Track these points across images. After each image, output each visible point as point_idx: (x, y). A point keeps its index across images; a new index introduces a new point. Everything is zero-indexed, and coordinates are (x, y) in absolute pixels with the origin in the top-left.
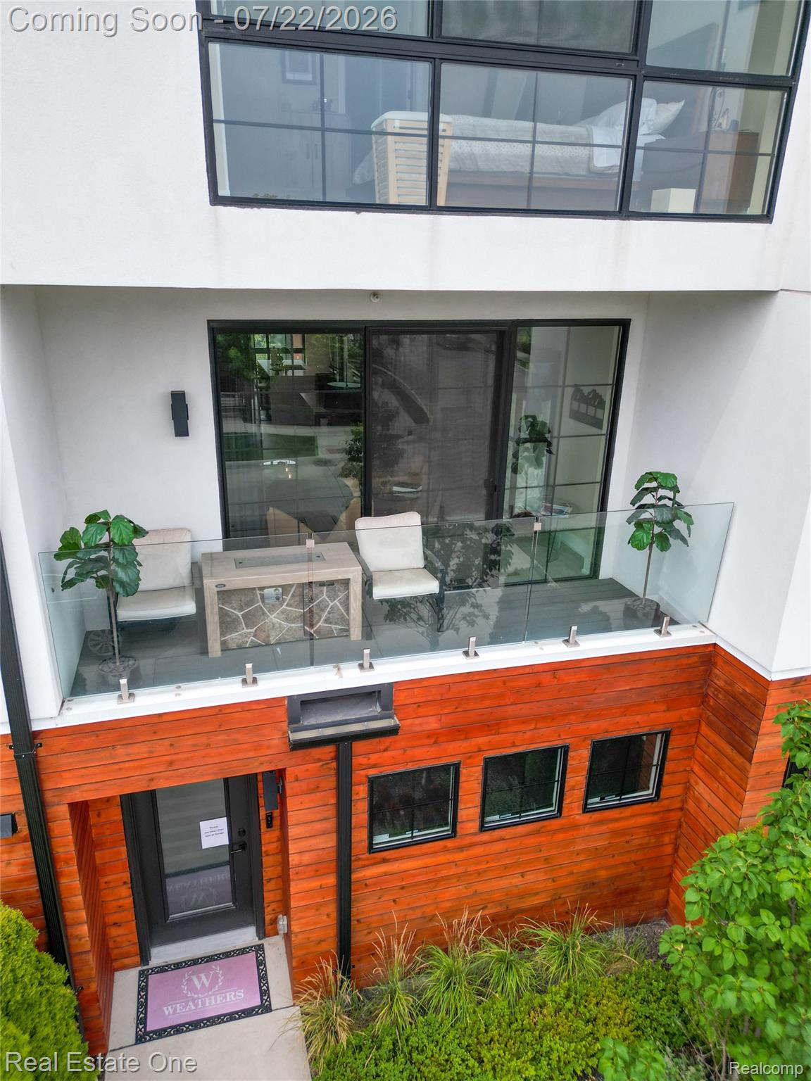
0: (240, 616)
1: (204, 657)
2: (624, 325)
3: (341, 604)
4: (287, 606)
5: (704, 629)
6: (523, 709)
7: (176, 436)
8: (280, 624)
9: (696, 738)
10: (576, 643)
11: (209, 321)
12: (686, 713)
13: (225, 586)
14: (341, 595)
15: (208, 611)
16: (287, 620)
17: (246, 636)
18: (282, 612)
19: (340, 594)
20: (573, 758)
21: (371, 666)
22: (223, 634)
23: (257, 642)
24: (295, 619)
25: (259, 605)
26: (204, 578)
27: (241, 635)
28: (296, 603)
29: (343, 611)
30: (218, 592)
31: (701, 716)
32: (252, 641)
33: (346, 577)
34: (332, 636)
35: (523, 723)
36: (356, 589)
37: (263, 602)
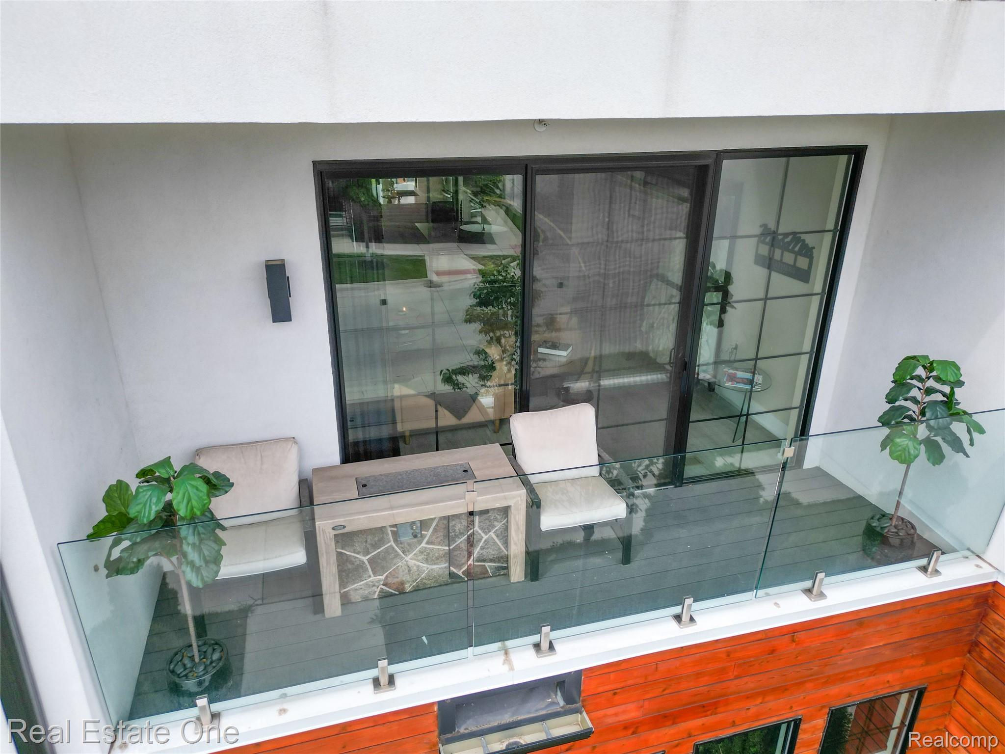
0: (366, 562)
1: (318, 617)
2: (857, 154)
3: (497, 536)
4: (427, 543)
5: (979, 562)
6: (749, 683)
7: (273, 322)
8: (418, 566)
9: (956, 691)
10: (822, 595)
11: (314, 163)
12: (947, 665)
13: (344, 527)
14: (498, 526)
15: (323, 560)
16: (427, 561)
17: (374, 586)
18: (421, 552)
19: (496, 523)
20: (805, 731)
21: (551, 647)
22: (343, 584)
23: (389, 592)
24: (437, 559)
25: (391, 546)
26: (316, 520)
27: (367, 584)
28: (439, 539)
29: (500, 544)
30: (335, 535)
31: (965, 667)
32: (382, 591)
33: (505, 504)
34: (486, 576)
35: (748, 698)
36: (518, 519)
37: (396, 541)
